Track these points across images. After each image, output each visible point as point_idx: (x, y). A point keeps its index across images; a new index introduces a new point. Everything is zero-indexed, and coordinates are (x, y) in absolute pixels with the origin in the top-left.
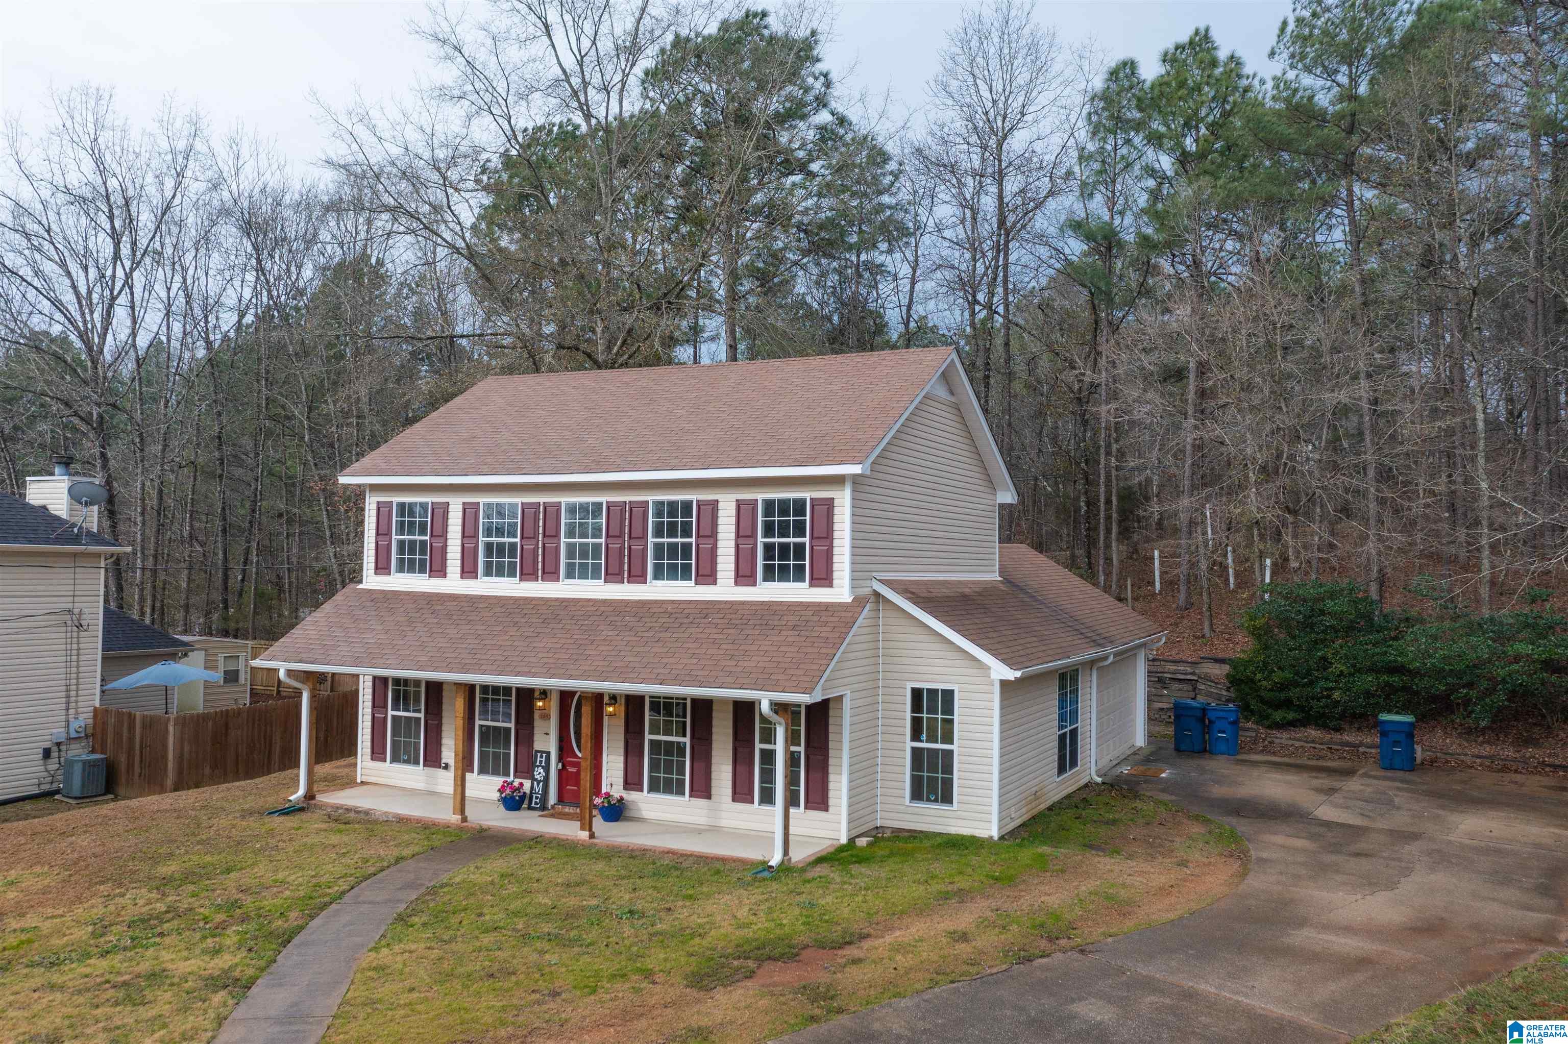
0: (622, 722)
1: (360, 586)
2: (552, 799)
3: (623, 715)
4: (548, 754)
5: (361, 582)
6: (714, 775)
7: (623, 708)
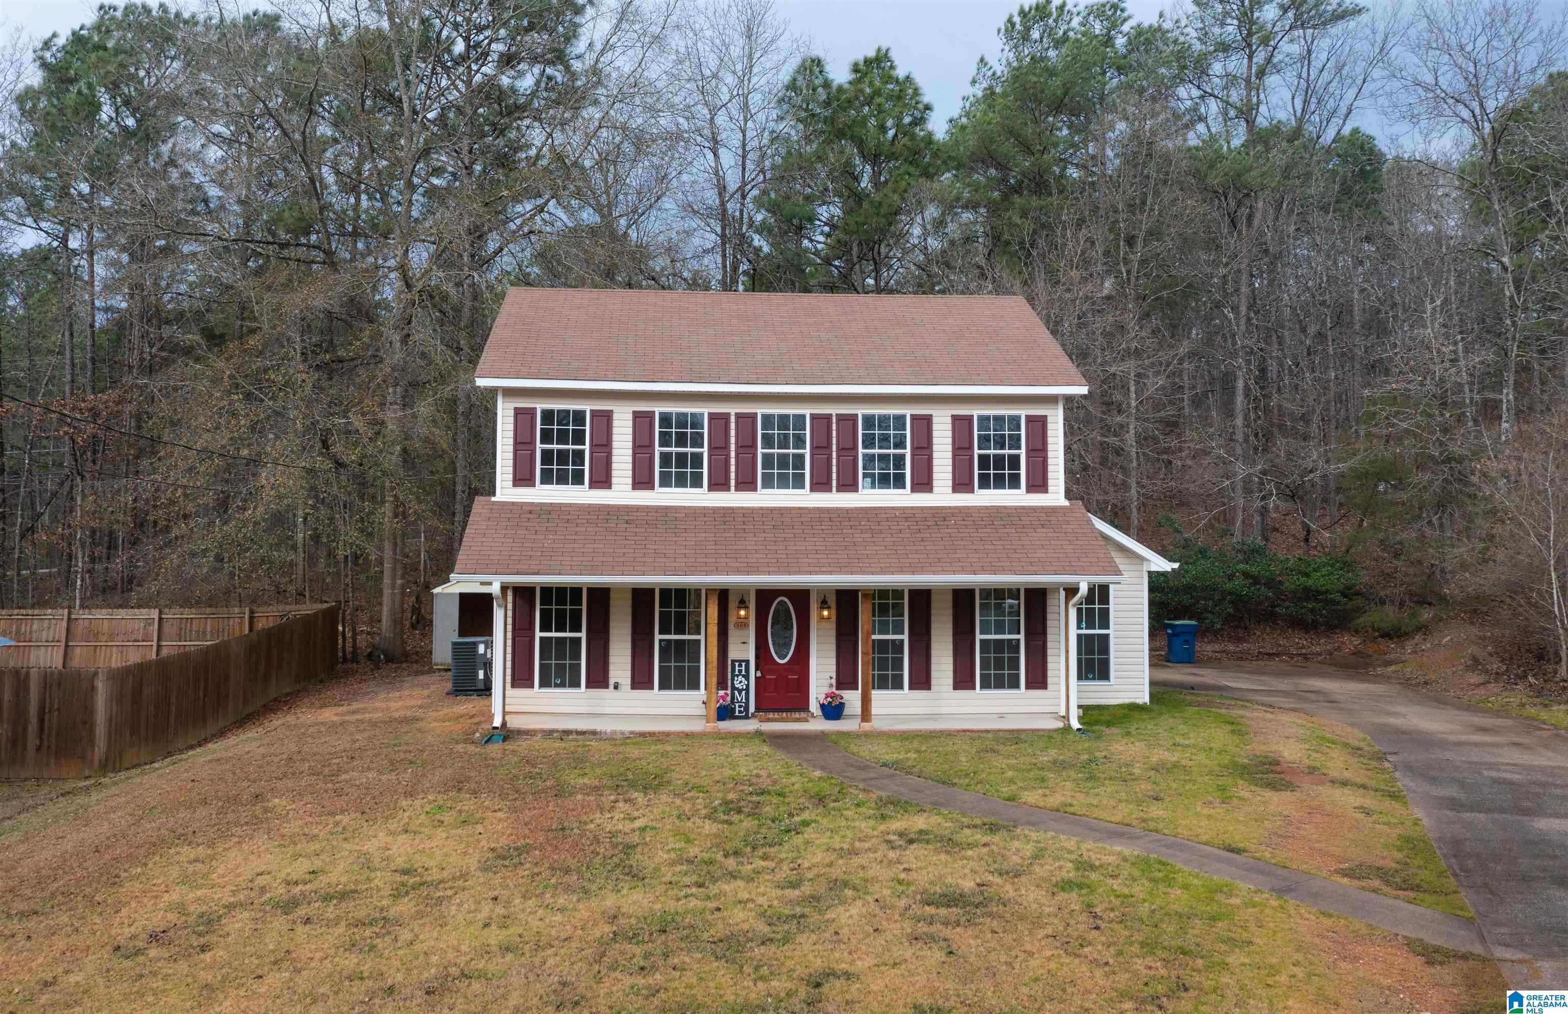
0: (834, 626)
1: (493, 499)
2: (752, 709)
3: (834, 618)
4: (747, 662)
5: (494, 494)
6: (934, 667)
7: (834, 612)
